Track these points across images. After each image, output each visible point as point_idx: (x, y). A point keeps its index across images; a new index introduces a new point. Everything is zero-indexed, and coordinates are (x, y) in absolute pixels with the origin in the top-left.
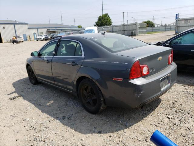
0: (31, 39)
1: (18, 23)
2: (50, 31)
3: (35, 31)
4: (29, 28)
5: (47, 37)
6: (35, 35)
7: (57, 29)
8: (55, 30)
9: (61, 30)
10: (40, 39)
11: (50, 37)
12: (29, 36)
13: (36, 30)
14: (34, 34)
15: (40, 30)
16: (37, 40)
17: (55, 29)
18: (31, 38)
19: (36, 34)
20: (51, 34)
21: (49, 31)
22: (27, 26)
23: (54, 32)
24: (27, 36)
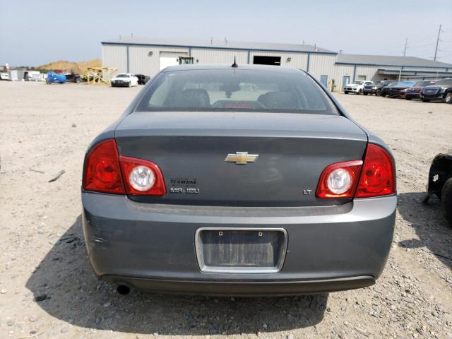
0: (335, 89)
1: (317, 51)
2: (385, 73)
3: (349, 70)
4: (337, 63)
5: (370, 88)
6: (347, 80)
7: (405, 69)
8: (399, 71)
9: (413, 74)
10: (353, 90)
11: (376, 88)
12: (333, 81)
13: (352, 68)
14: (345, 77)
15: (360, 71)
16: (346, 93)
17: (399, 69)
18: (335, 86)
19: (349, 77)
20: (382, 82)
21: (381, 72)
22: (333, 59)
23: (394, 77)
24: (329, 80)
